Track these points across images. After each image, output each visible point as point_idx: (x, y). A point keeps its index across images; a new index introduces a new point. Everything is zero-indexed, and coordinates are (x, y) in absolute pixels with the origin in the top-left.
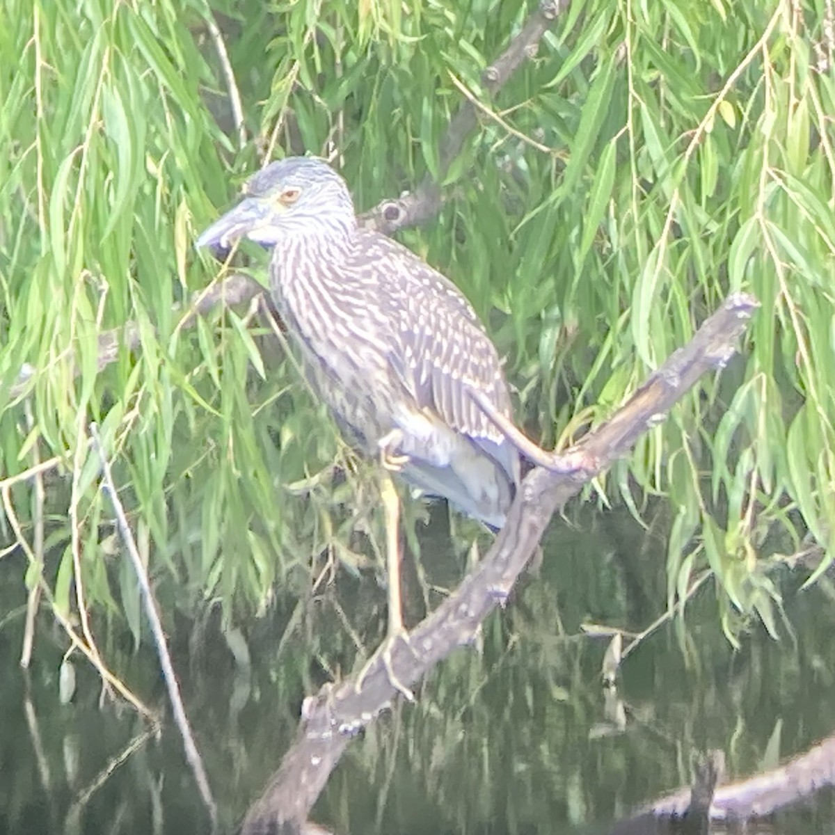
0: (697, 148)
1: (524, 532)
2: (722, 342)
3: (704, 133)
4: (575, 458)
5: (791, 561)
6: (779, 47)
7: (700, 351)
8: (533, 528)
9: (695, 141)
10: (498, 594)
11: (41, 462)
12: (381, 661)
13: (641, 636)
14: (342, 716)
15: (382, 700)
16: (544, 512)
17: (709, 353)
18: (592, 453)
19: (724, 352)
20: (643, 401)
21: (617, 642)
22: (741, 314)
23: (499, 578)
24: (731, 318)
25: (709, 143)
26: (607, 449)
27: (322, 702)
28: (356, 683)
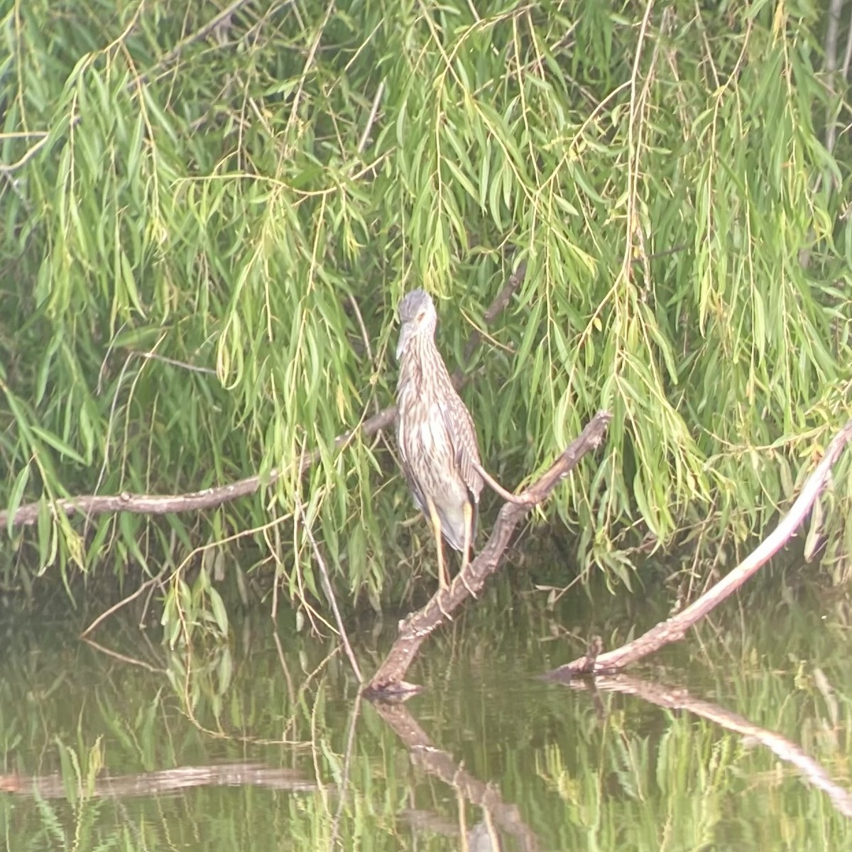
0: (583, 344)
1: (503, 534)
2: (595, 435)
3: (587, 335)
4: (526, 497)
5: (638, 550)
6: (622, 290)
7: (585, 440)
8: (507, 532)
9: (582, 339)
10: (492, 566)
11: (278, 517)
12: (436, 601)
13: (564, 590)
14: (417, 628)
15: (437, 619)
16: (512, 524)
17: (589, 441)
18: (534, 494)
19: (596, 440)
20: (559, 466)
21: (553, 593)
22: (604, 421)
23: (491, 558)
24: (599, 422)
25: (590, 340)
26: (541, 491)
27: (408, 621)
28: (425, 612)
